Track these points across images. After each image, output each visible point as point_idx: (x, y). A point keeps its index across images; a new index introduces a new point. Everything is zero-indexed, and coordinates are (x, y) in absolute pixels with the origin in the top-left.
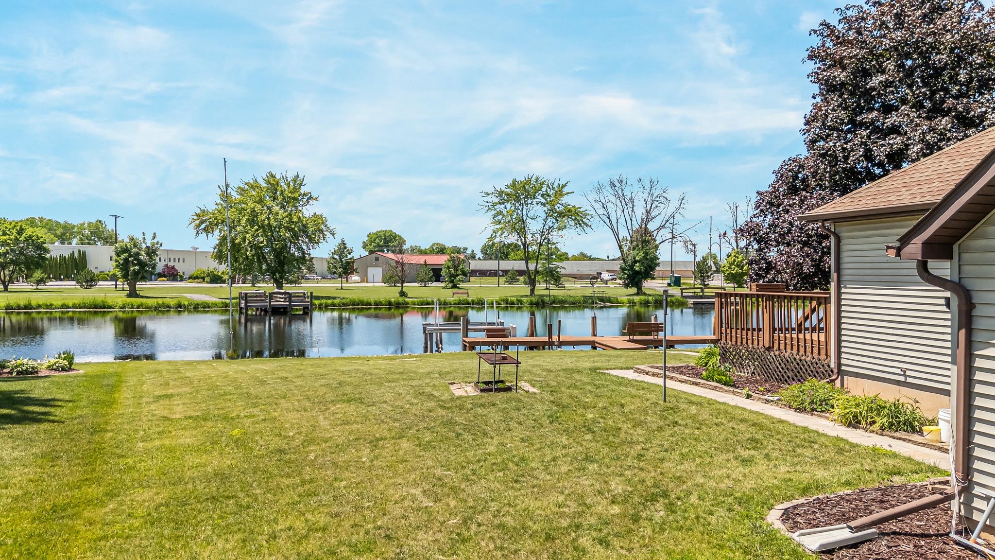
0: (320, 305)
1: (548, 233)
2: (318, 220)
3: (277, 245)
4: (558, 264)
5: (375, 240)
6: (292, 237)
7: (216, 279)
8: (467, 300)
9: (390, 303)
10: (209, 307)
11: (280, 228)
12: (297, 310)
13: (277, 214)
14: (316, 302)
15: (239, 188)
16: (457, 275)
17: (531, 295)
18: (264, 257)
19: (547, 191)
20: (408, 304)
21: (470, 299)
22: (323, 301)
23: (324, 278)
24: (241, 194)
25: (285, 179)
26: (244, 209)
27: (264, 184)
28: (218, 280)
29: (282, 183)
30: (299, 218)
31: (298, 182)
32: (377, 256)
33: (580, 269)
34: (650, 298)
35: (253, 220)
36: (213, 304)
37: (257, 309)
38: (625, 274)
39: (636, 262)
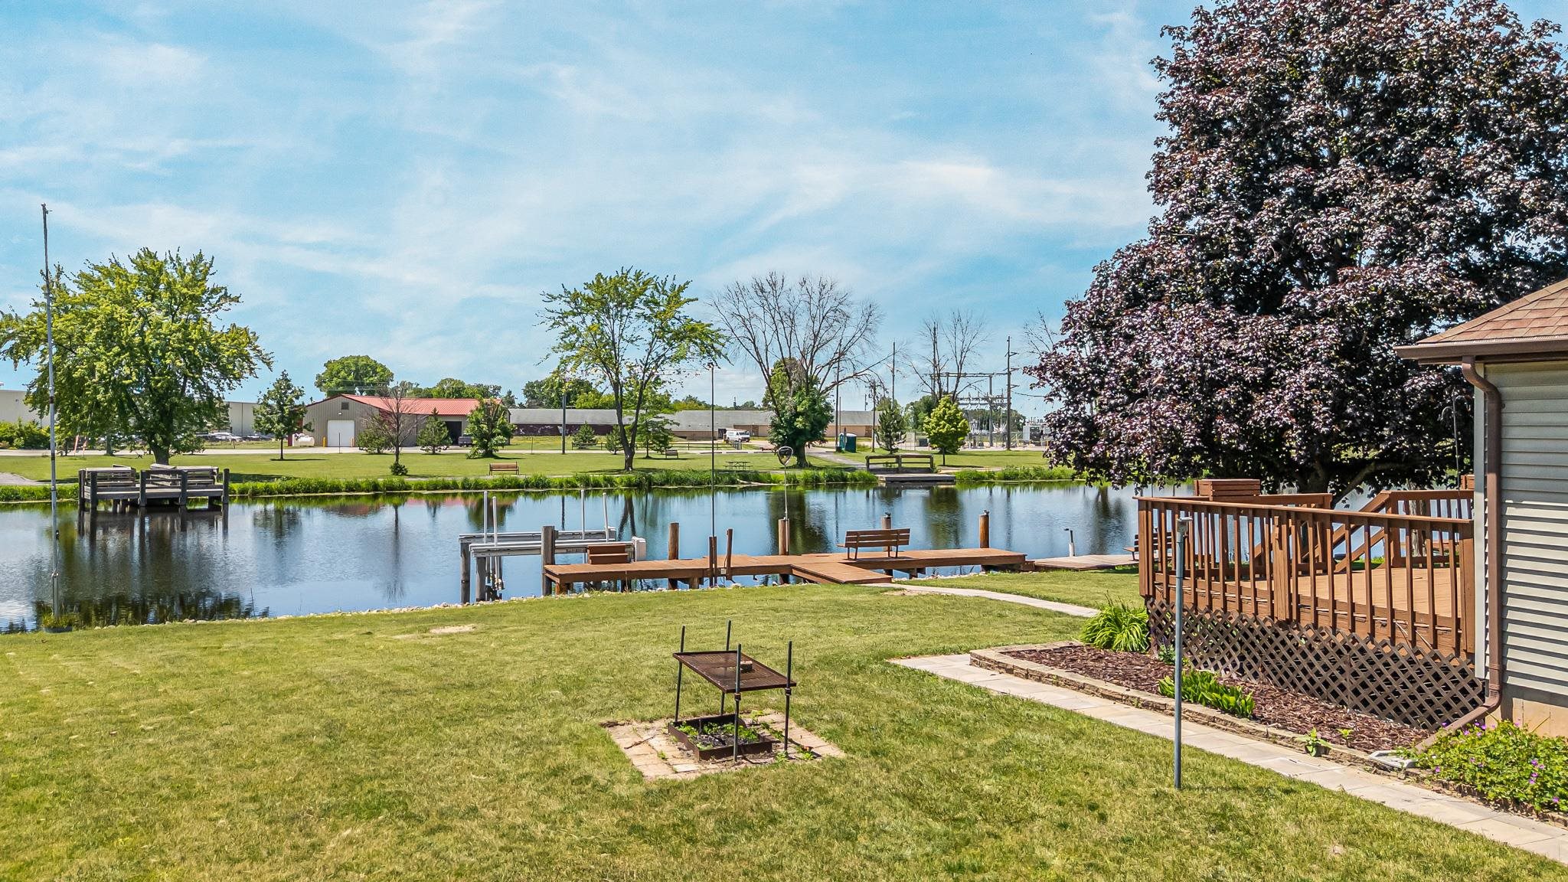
0: (243, 491)
1: (657, 366)
2: (241, 338)
3: (158, 382)
4: (667, 417)
5: (338, 372)
6: (188, 367)
7: (35, 441)
8: (516, 480)
9: (376, 487)
10: (18, 499)
11: (164, 351)
12: (197, 501)
13: (159, 325)
14: (235, 486)
15: (82, 275)
16: (493, 436)
17: (627, 468)
18: (132, 405)
19: (653, 296)
20: (408, 487)
21: (521, 478)
22: (250, 485)
23: (245, 439)
24: (88, 289)
25: (176, 261)
26: (92, 316)
27: (132, 270)
28: (39, 442)
29: (169, 268)
30: (203, 334)
31: (200, 267)
32: (345, 400)
33: (692, 423)
34: (821, 473)
35: (110, 336)
36: (25, 491)
37: (117, 502)
38: (780, 433)
39: (797, 415)
